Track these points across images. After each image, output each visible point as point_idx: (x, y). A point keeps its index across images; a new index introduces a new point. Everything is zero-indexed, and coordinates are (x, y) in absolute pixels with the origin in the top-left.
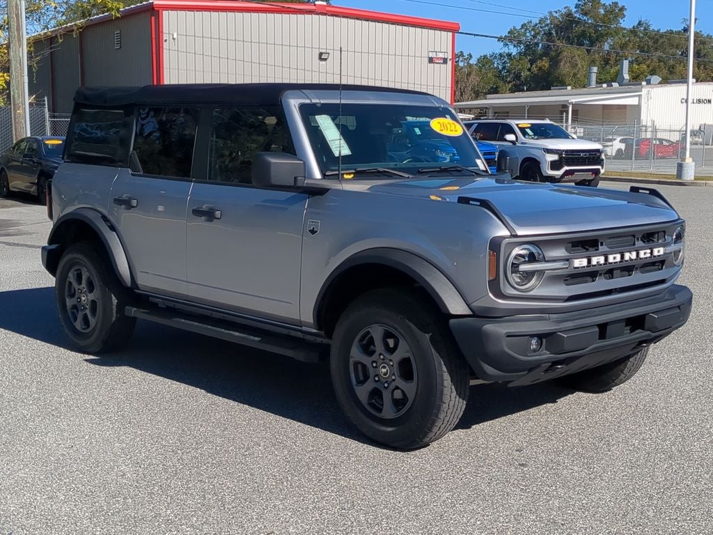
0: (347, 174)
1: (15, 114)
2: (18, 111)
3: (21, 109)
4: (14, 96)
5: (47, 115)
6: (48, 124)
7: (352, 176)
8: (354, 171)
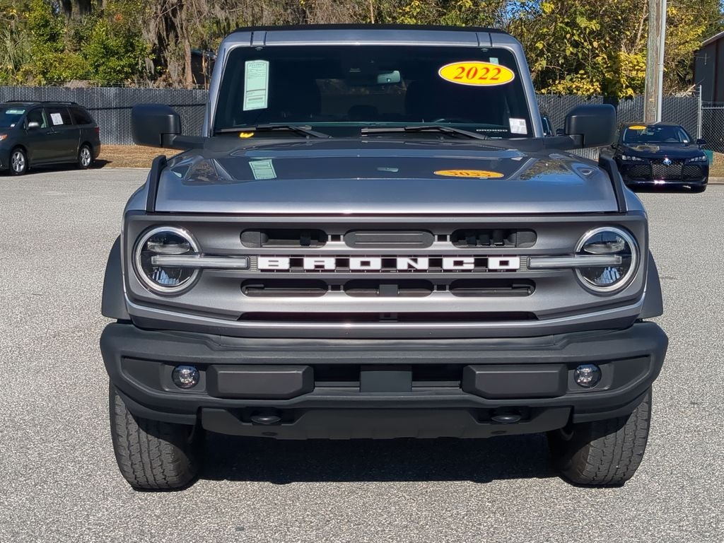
0: (245, 132)
1: (647, 102)
2: (650, 100)
3: (653, 97)
4: (647, 85)
5: (700, 104)
6: (700, 113)
7: (252, 134)
8: (255, 129)
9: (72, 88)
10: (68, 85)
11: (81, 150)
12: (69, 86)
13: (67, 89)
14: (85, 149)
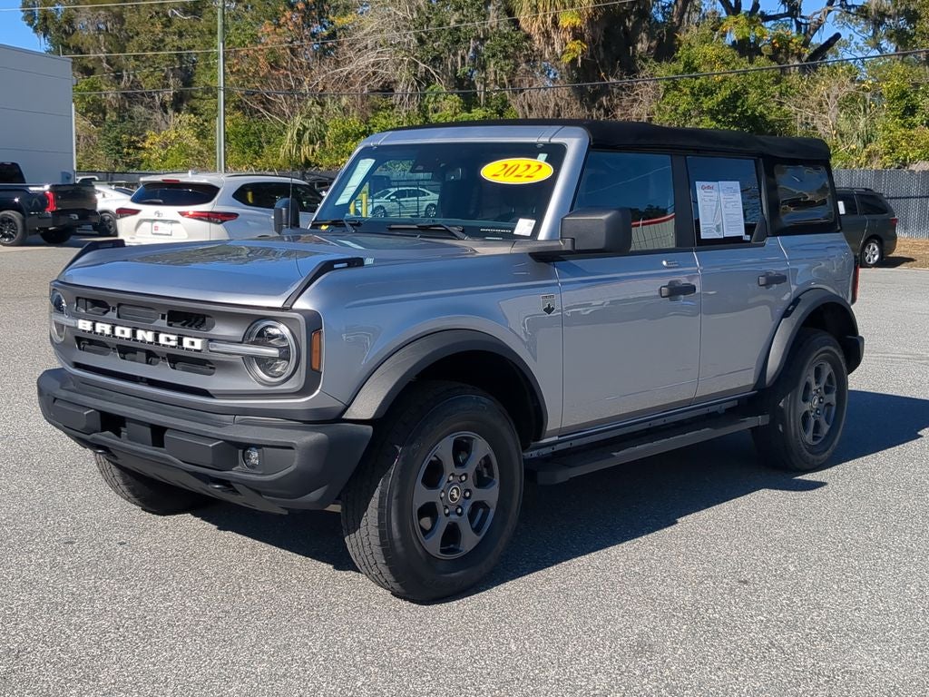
9: (917, 171)
10: (913, 167)
11: (866, 244)
12: (914, 169)
13: (912, 172)
14: (872, 244)
